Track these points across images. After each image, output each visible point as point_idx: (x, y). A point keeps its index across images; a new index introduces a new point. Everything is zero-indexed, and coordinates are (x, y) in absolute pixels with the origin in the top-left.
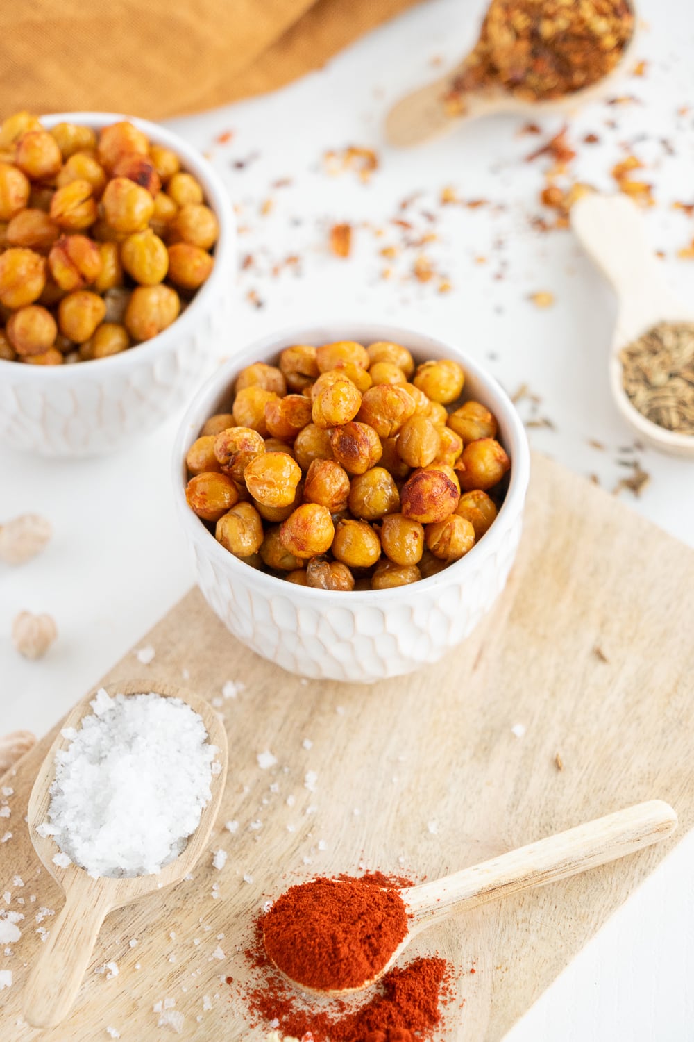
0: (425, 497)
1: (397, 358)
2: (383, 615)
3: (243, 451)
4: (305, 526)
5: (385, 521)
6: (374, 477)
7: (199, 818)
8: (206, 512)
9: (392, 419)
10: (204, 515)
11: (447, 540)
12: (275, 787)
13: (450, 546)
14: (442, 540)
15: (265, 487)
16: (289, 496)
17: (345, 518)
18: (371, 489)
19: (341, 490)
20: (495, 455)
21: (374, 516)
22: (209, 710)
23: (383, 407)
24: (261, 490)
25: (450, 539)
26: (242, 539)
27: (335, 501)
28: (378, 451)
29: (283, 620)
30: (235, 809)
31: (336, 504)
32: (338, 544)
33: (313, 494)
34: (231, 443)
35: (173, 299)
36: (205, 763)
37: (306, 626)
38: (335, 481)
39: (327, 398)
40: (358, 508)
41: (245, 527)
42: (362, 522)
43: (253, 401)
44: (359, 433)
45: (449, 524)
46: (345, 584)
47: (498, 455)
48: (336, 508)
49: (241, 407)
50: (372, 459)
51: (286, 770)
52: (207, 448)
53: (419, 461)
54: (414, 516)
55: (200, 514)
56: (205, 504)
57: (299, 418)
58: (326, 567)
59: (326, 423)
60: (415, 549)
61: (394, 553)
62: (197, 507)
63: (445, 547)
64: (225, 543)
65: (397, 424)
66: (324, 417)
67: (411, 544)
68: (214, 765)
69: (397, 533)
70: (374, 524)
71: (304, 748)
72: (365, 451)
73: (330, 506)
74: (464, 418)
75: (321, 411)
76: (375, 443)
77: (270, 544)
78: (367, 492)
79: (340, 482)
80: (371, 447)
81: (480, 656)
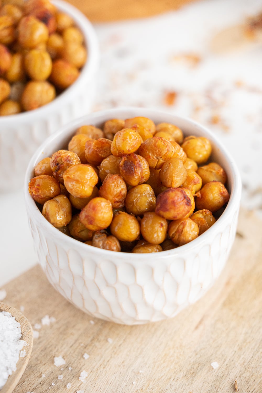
0: (169, 201)
1: (173, 132)
2: (134, 270)
3: (65, 163)
4: (94, 209)
5: (145, 215)
6: (142, 188)
7: (6, 381)
8: (39, 198)
9: (159, 157)
10: (38, 200)
11: (180, 231)
12: (61, 377)
13: (182, 235)
14: (178, 231)
15: (74, 183)
16: (88, 190)
17: (121, 211)
18: (139, 195)
19: (121, 192)
20: (220, 191)
21: (139, 212)
22: (26, 322)
23: (154, 148)
24: (71, 184)
25: (182, 231)
26: (57, 214)
27: (117, 199)
28: (146, 173)
29: (75, 268)
30: (34, 386)
31: (117, 202)
32: (114, 225)
33: (103, 193)
34: (60, 158)
35: (51, 91)
36: (16, 350)
37: (89, 273)
38: (118, 186)
39: (120, 136)
40: (130, 206)
41: (60, 209)
42: (131, 215)
43: (80, 141)
44: (136, 160)
45: (183, 222)
46: (115, 248)
47: (222, 191)
48: (117, 204)
49: (73, 144)
50: (142, 177)
51: (70, 369)
52: (47, 163)
53: (171, 184)
54: (162, 213)
55: (35, 199)
56: (38, 192)
57: (105, 152)
58: (104, 236)
59: (117, 152)
60: (160, 234)
61: (147, 235)
62: (34, 194)
63: (179, 236)
64: (47, 216)
65: (161, 161)
66: (117, 149)
67: (158, 230)
68: (22, 352)
69: (150, 222)
70: (138, 217)
71: (84, 358)
72: (139, 172)
73: (113, 202)
74: (207, 171)
75: (116, 145)
76: (146, 167)
77: (75, 222)
78: (137, 196)
79: (120, 188)
80: (142, 170)
81: (200, 323)
